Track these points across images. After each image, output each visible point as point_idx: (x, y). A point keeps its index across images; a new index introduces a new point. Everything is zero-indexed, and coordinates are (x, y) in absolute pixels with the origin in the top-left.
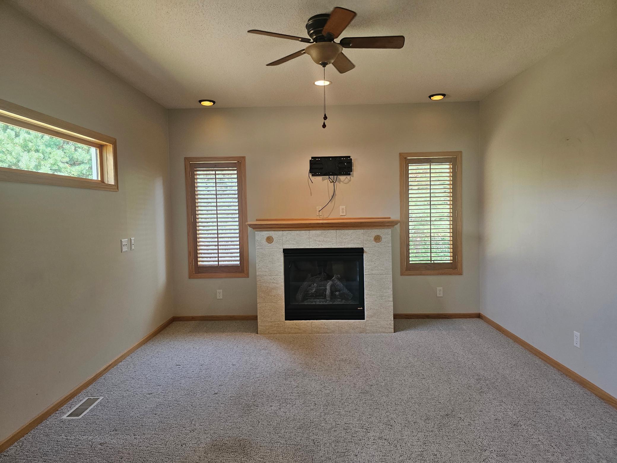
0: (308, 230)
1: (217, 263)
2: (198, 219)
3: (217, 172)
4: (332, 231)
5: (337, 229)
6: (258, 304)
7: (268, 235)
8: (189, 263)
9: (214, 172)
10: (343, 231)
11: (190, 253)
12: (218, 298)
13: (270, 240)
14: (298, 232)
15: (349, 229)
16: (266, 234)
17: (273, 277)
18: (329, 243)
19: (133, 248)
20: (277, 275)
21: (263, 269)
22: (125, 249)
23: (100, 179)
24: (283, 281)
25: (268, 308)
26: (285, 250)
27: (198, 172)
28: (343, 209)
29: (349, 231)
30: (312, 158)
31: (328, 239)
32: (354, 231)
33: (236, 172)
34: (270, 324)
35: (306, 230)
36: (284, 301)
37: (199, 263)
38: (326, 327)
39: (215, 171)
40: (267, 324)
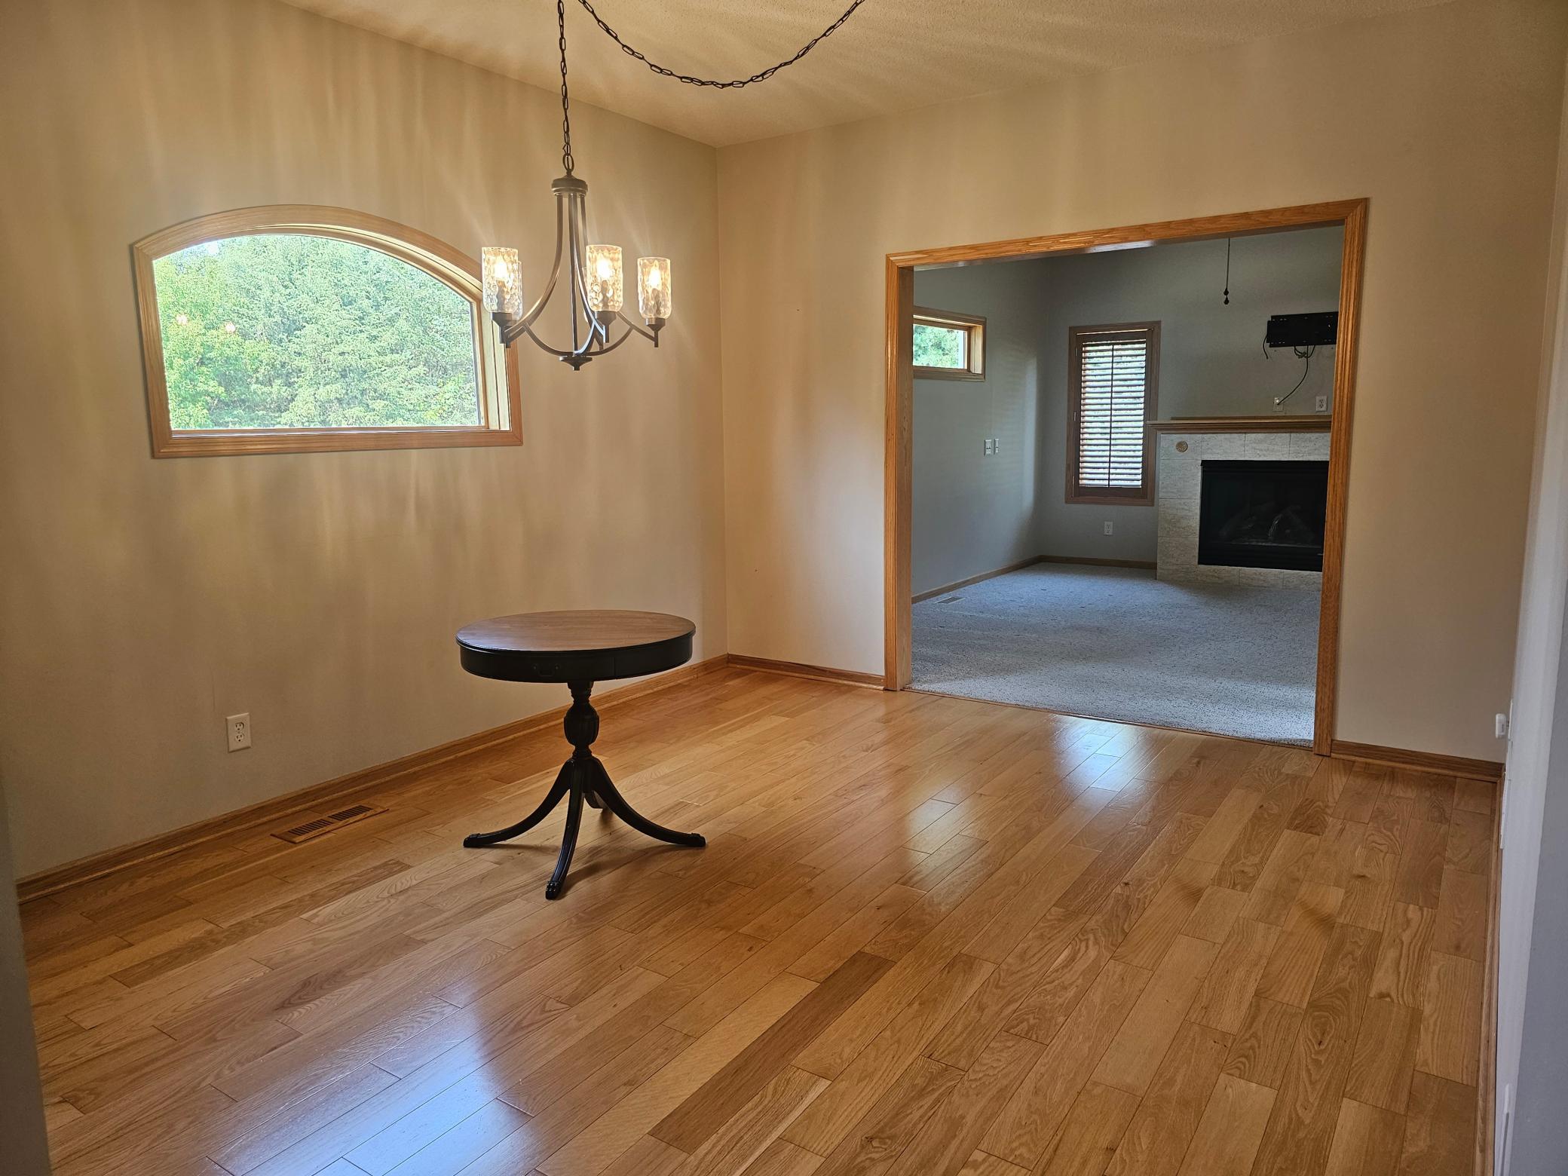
0: (1243, 433)
1: (1106, 482)
2: (1084, 416)
3: (1116, 347)
4: (1284, 435)
5: (1291, 432)
6: (1159, 539)
7: (1180, 440)
8: (1068, 481)
9: (1111, 347)
10: (1301, 435)
11: (1068, 467)
12: (1106, 533)
13: (1182, 447)
14: (1227, 436)
15: (1312, 432)
16: (1176, 438)
17: (1183, 501)
18: (1277, 454)
19: (997, 452)
20: (1190, 498)
21: (1169, 489)
22: (988, 452)
23: (966, 368)
24: (1198, 507)
25: (1174, 545)
26: (1204, 463)
27: (1088, 348)
28: (1321, 401)
29: (1313, 434)
30: (1273, 317)
31: (1276, 447)
32: (1322, 435)
33: (1144, 346)
34: (1175, 567)
35: (1240, 433)
36: (1198, 536)
37: (1081, 482)
38: (1262, 578)
39: (1113, 344)
40: (1171, 567)
